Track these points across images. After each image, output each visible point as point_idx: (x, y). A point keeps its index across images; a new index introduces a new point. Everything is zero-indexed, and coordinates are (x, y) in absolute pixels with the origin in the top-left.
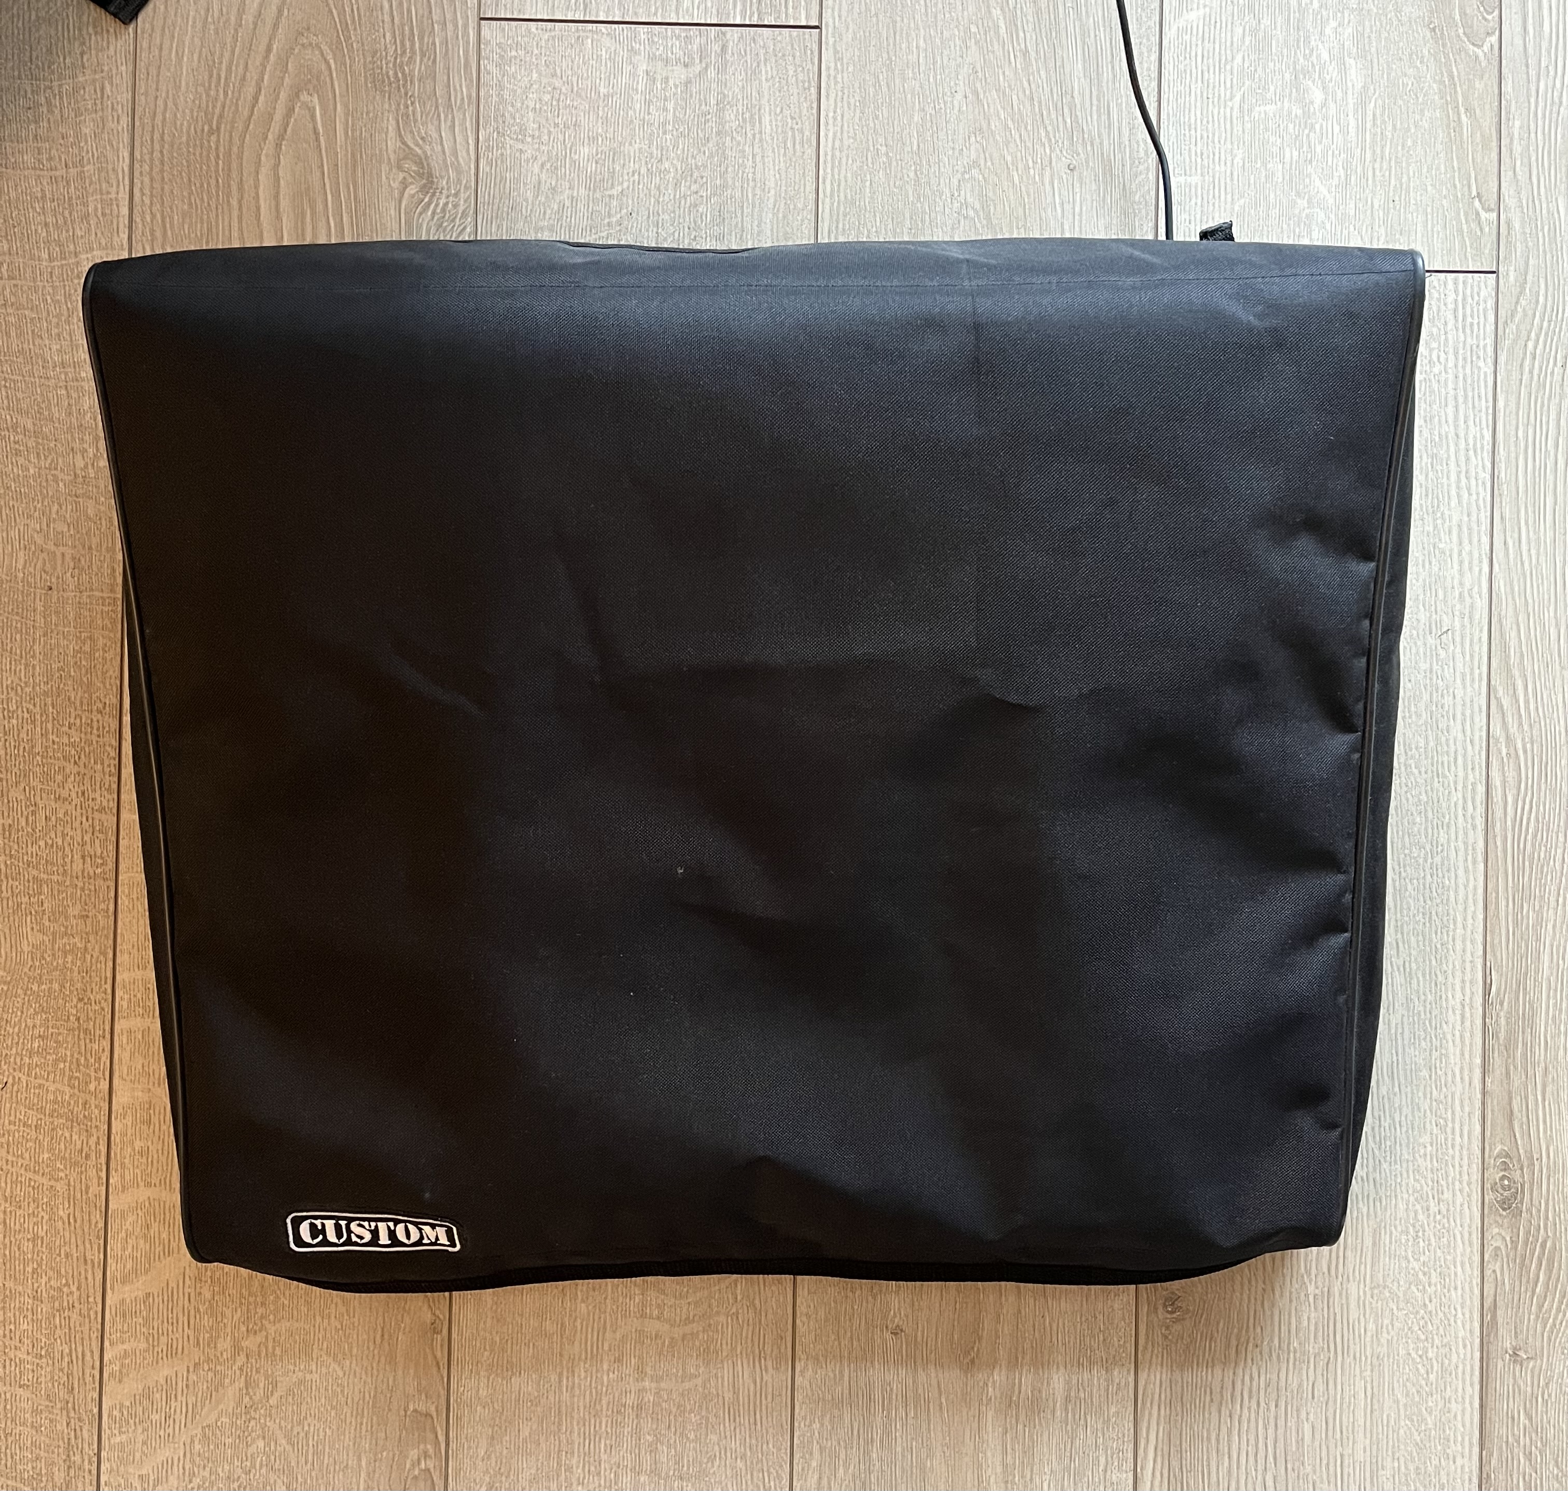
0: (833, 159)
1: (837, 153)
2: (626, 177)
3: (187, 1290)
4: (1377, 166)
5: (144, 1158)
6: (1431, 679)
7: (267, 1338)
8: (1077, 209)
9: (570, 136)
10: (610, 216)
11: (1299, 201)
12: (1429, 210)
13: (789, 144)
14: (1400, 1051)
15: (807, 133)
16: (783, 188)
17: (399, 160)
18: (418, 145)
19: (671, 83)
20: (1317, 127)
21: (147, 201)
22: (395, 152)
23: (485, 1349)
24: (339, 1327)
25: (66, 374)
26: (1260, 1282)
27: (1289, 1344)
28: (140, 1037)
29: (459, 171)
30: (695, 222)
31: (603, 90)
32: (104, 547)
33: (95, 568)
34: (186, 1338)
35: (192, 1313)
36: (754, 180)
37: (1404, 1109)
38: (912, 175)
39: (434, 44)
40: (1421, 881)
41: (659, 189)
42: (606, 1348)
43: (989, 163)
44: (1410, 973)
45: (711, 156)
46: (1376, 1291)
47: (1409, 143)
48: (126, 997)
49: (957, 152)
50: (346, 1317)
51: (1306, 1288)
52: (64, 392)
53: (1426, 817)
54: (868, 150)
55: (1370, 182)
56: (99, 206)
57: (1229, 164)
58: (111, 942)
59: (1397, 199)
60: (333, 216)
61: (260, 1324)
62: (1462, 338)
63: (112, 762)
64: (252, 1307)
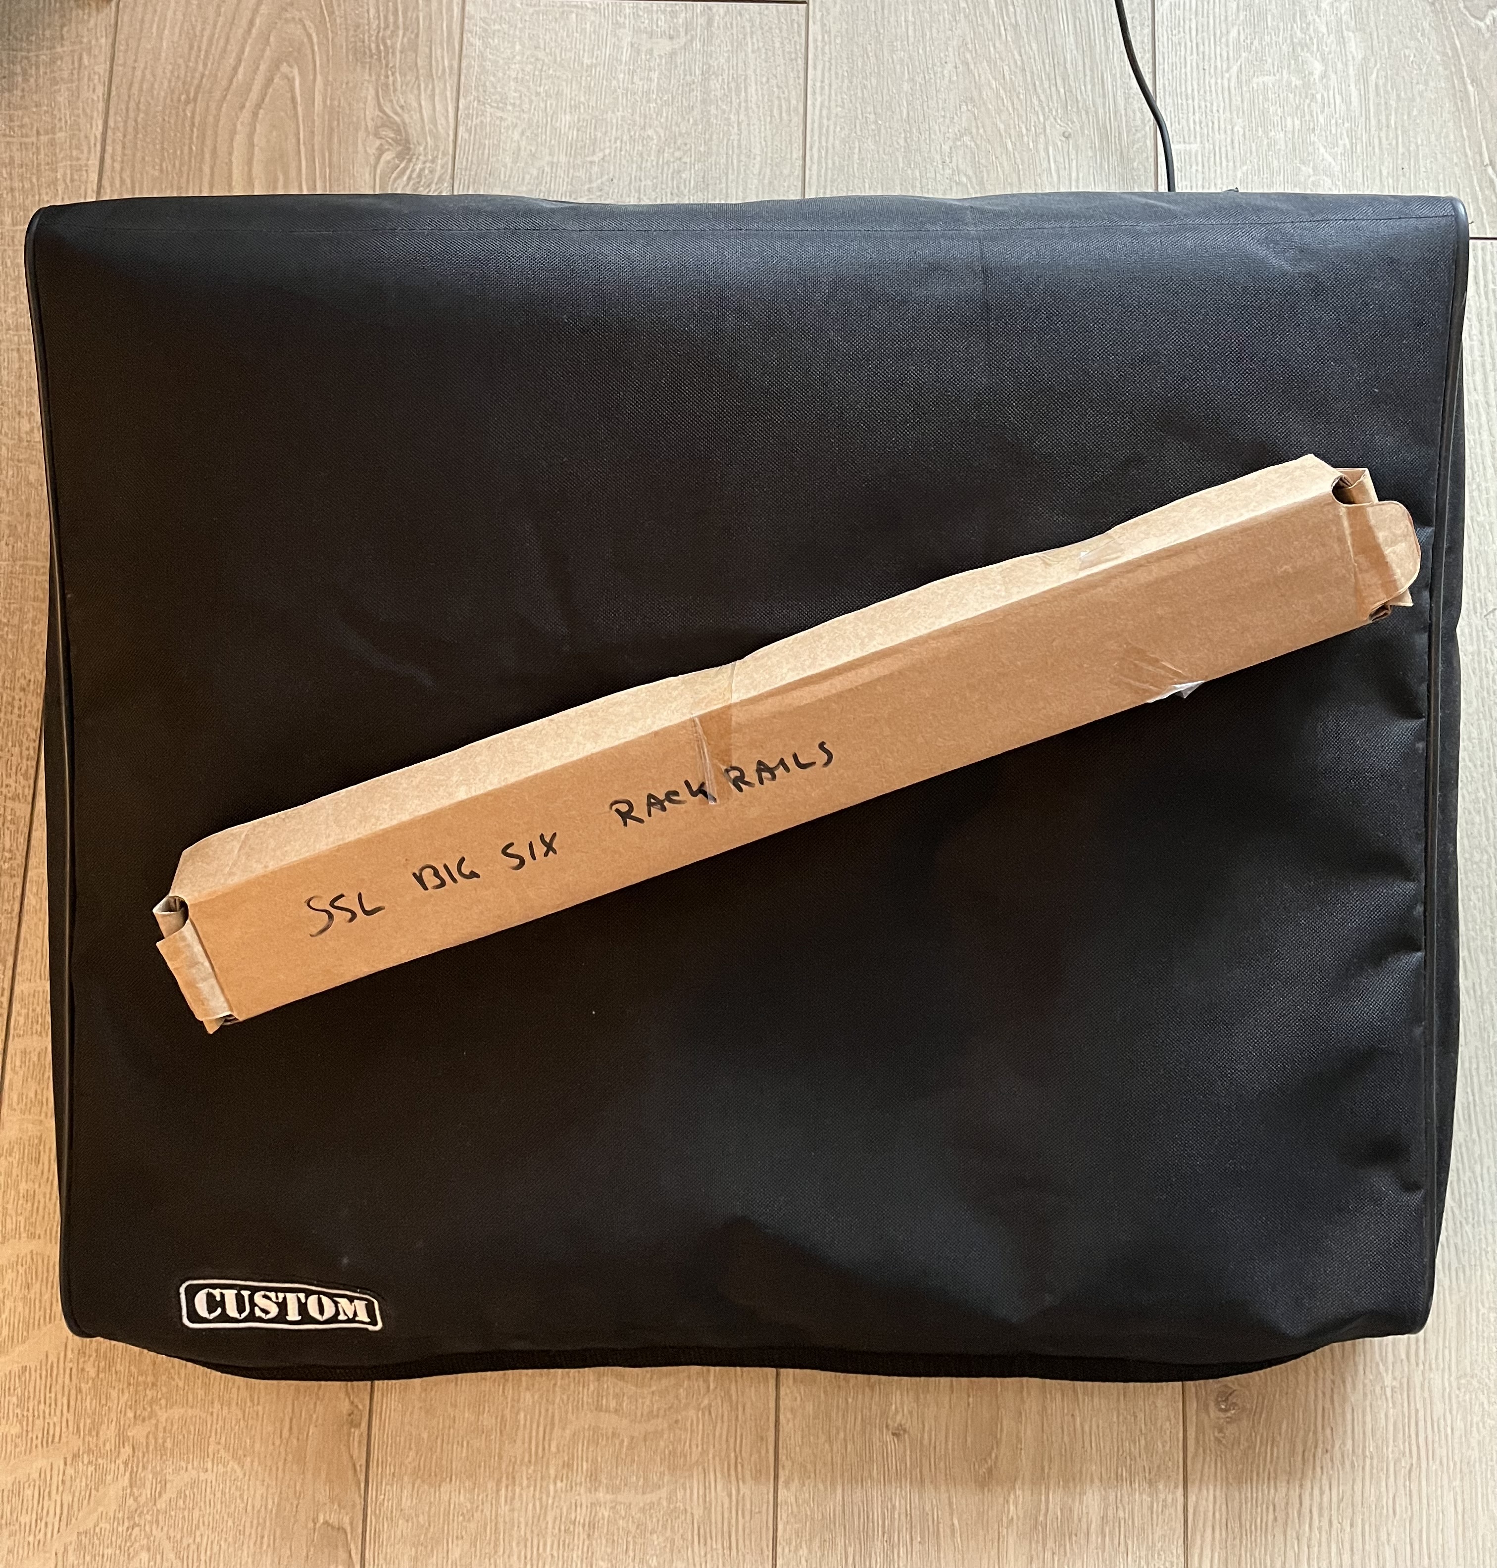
0: (820, 127)
1: (825, 121)
2: (608, 144)
4: (1383, 135)
5: (29, 1204)
7: (156, 1426)
8: (1074, 175)
9: (551, 105)
10: (590, 181)
11: (1303, 168)
12: (1441, 177)
13: (776, 112)
15: (794, 102)
16: (770, 155)
17: (377, 128)
18: (396, 113)
19: (656, 53)
20: (1319, 96)
21: (118, 167)
22: (373, 120)
23: (410, 1449)
24: (240, 1416)
25: (20, 337)
26: (1329, 1372)
27: (1364, 1447)
28: (35, 1059)
29: (436, 137)
30: (678, 188)
31: (587, 61)
34: (64, 1424)
35: (73, 1392)
36: (739, 147)
38: (902, 142)
39: (417, 18)
41: (641, 155)
42: (554, 1449)
43: (981, 131)
45: (695, 123)
46: (1463, 1381)
47: (1415, 112)
48: (24, 1011)
49: (947, 121)
50: (249, 1404)
51: (1382, 1378)
54: (856, 117)
55: (1377, 150)
56: (68, 172)
57: (1229, 132)
58: (13, 947)
59: (1406, 166)
60: (307, 180)
61: (149, 1409)
62: (1485, 305)
64: (141, 1388)
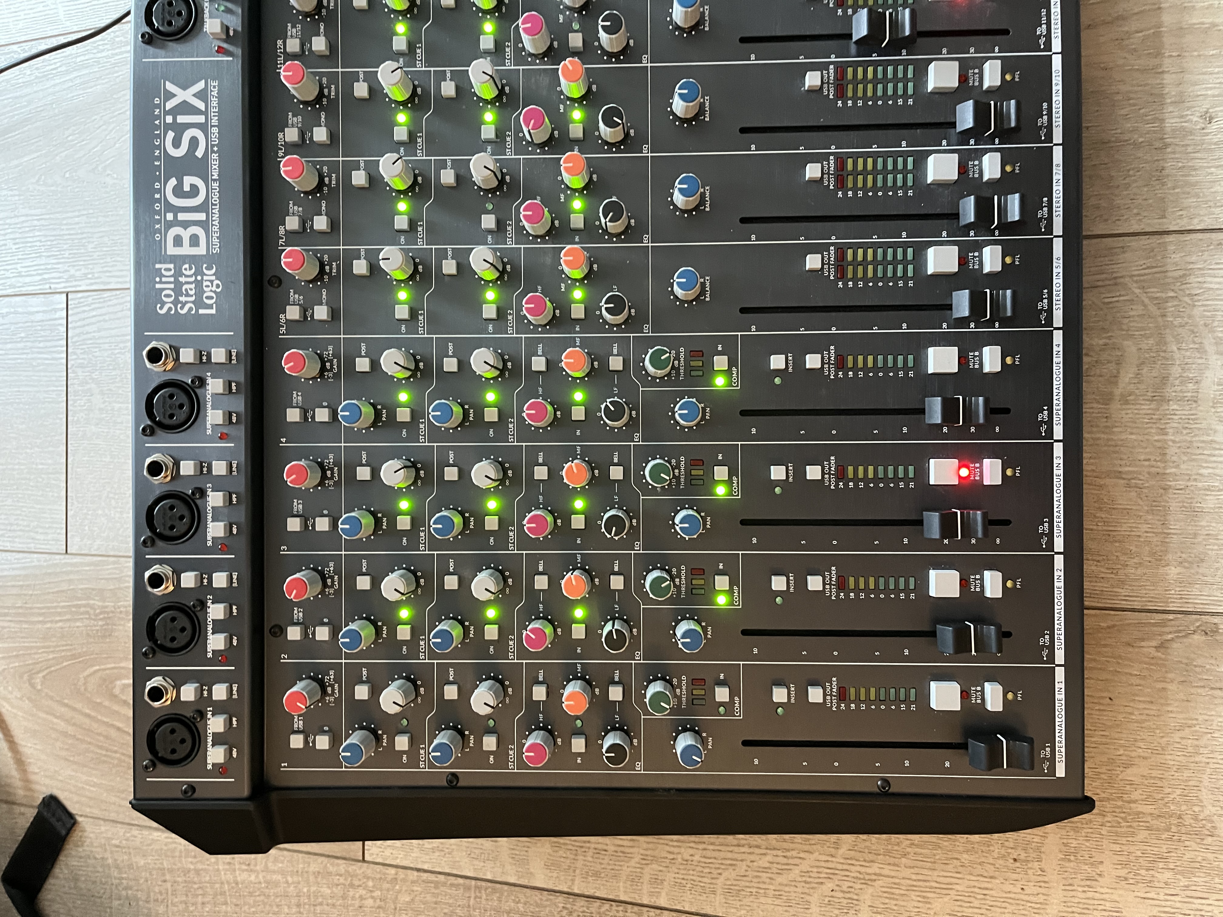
19: (102, 406)
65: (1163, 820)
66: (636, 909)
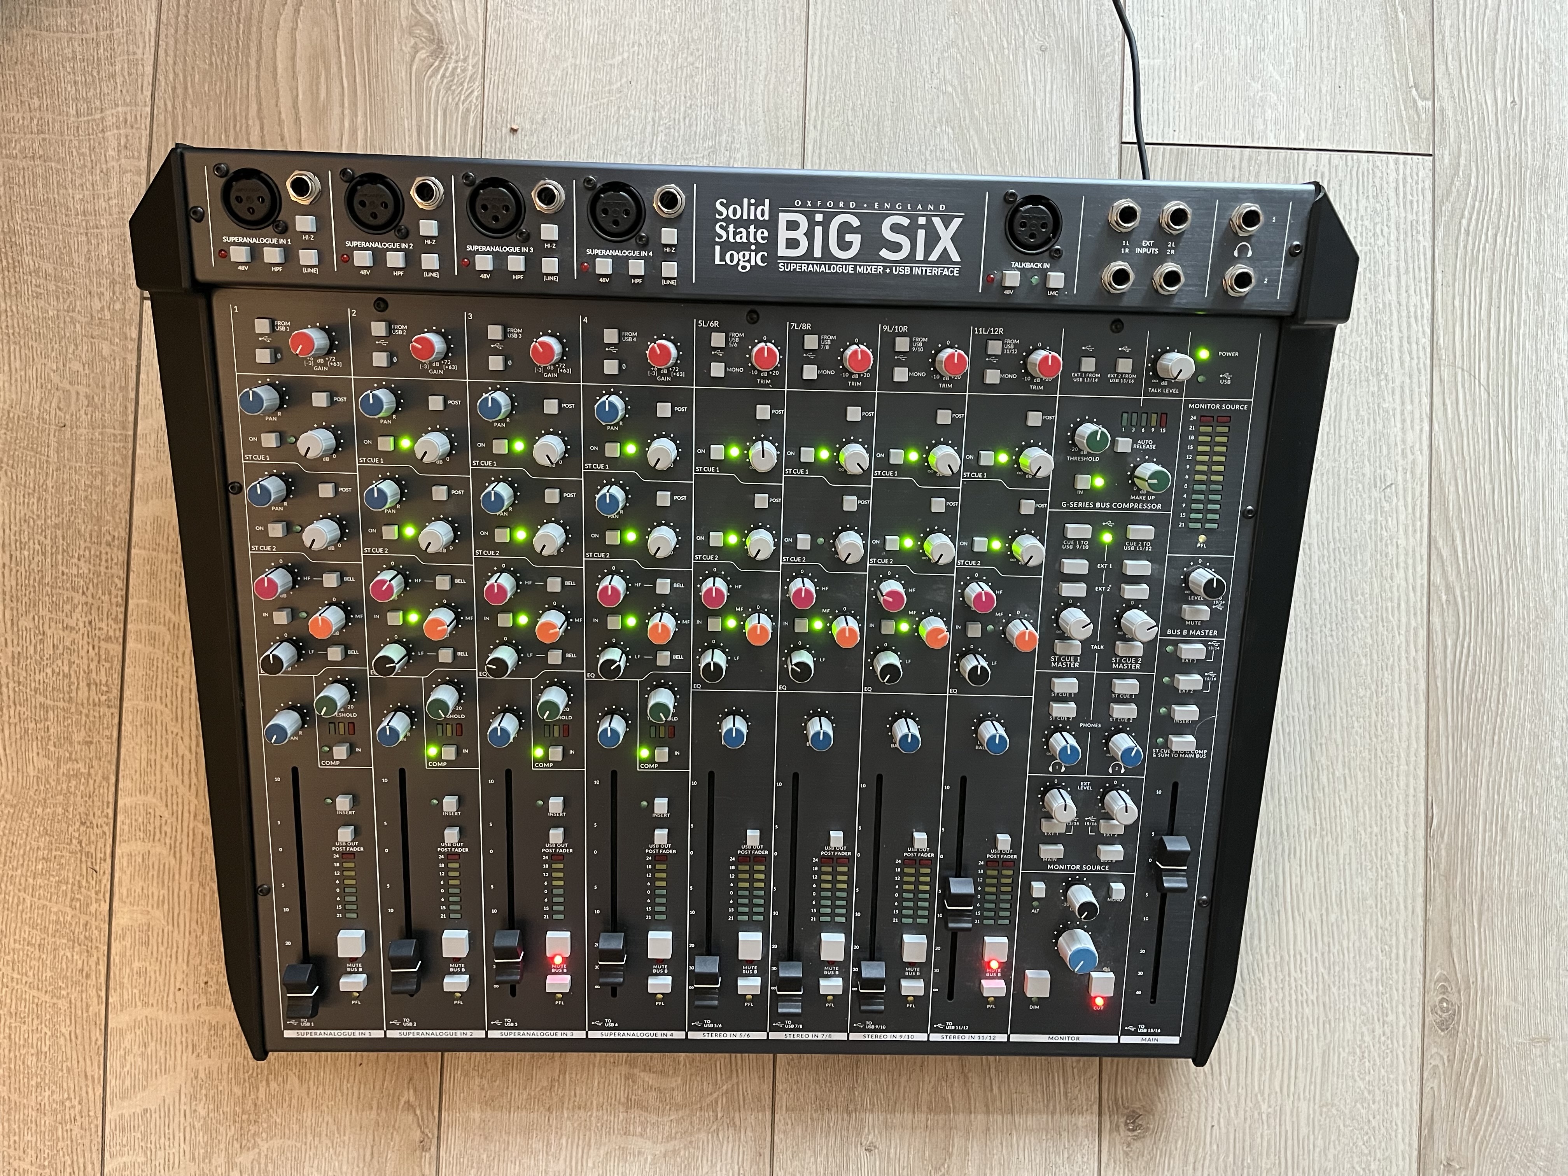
0: (821, 36)
1: (825, 31)
2: (626, 48)
3: (183, 1107)
4: (1324, 55)
5: (143, 978)
6: (1376, 530)
7: (259, 1154)
8: (1048, 88)
9: (574, 8)
10: (611, 83)
11: (1253, 84)
12: (1372, 97)
13: (780, 21)
14: (1348, 880)
15: (797, 11)
16: (774, 61)
17: (411, 27)
18: (428, 12)
20: (1270, 17)
21: (171, 62)
22: (407, 18)
23: (472, 1167)
24: (330, 1145)
25: (87, 221)
26: (1217, 1101)
27: (1243, 1160)
28: (140, 860)
29: (467, 37)
30: (691, 92)
32: (118, 385)
33: (108, 406)
34: (182, 1154)
36: (747, 54)
37: (1352, 936)
38: (894, 52)
40: (1367, 720)
41: (657, 60)
42: (590, 1165)
43: (967, 43)
44: (1357, 807)
45: (707, 30)
46: (1324, 1109)
47: (1353, 36)
48: (127, 821)
49: (937, 32)
51: (1260, 1107)
52: (84, 238)
53: (1372, 660)
54: (854, 28)
55: (1318, 69)
56: (126, 66)
57: (1189, 49)
58: (114, 767)
59: (1343, 86)
60: (347, 77)
61: (253, 1141)
62: (1403, 215)
63: (120, 593)
64: (245, 1125)
65: (253, 1108)
66: (121, 617)
